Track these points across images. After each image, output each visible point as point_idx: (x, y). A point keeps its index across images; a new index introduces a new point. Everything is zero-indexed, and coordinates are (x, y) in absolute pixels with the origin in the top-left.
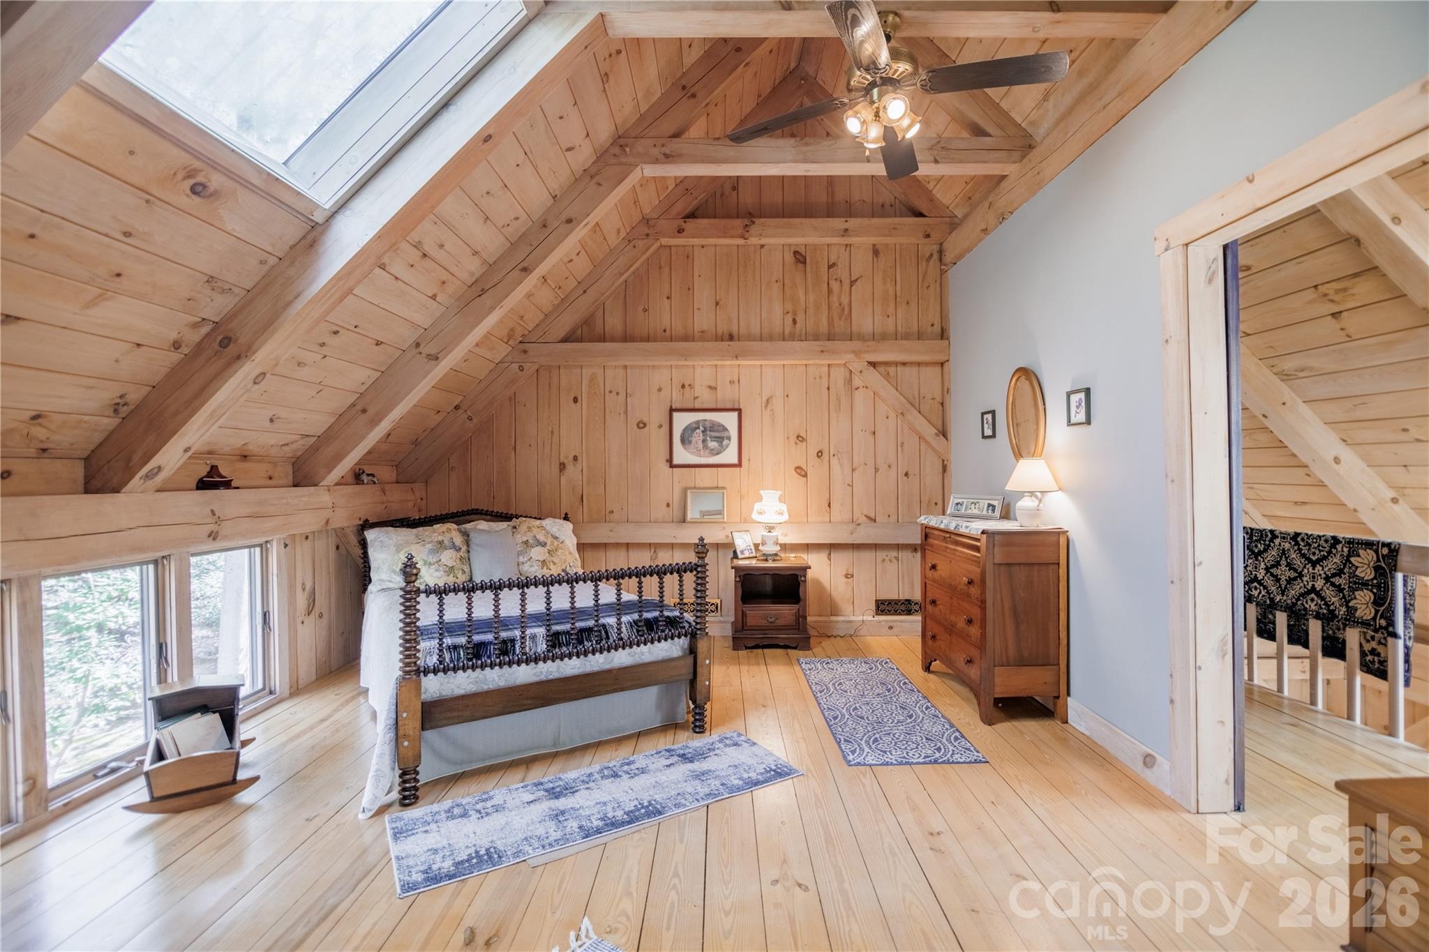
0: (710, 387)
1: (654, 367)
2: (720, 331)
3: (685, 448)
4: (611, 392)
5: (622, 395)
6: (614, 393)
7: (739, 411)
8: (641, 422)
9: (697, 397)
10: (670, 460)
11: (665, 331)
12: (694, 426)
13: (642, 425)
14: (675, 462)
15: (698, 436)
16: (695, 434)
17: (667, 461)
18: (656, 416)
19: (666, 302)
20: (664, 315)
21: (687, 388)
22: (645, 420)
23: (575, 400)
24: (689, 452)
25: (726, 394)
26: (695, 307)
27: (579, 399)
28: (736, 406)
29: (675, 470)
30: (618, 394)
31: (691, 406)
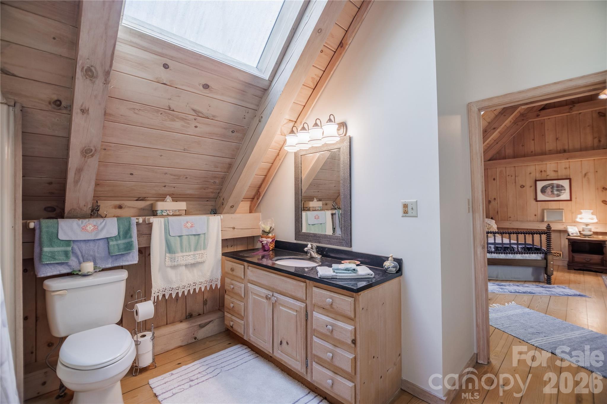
0: (555, 171)
1: (527, 166)
2: (559, 149)
3: (543, 194)
4: (509, 176)
5: (513, 177)
6: (510, 176)
7: (570, 179)
8: (522, 185)
9: (548, 175)
10: (536, 200)
11: (532, 152)
12: (547, 186)
13: (522, 186)
14: (539, 199)
15: (549, 190)
16: (547, 189)
17: (534, 199)
18: (529, 183)
19: (532, 142)
20: (532, 146)
21: (543, 173)
22: (524, 185)
23: (494, 179)
24: (545, 196)
25: (562, 173)
26: (546, 141)
27: (496, 179)
28: (568, 177)
29: (538, 202)
30: (512, 176)
31: (545, 179)
